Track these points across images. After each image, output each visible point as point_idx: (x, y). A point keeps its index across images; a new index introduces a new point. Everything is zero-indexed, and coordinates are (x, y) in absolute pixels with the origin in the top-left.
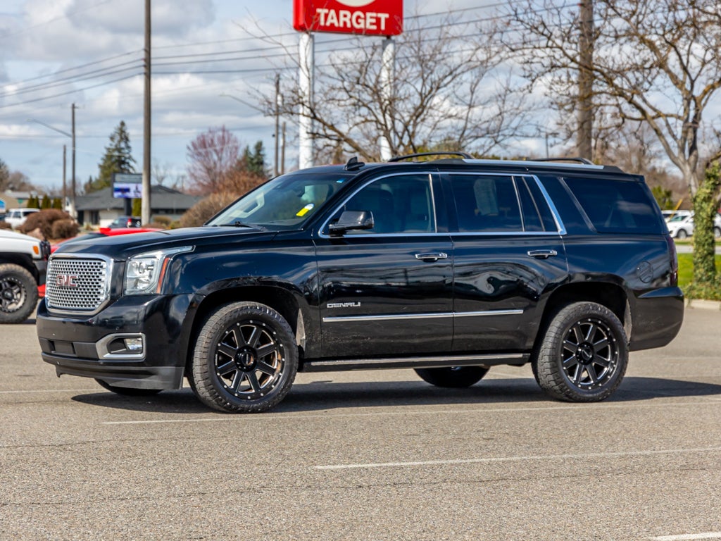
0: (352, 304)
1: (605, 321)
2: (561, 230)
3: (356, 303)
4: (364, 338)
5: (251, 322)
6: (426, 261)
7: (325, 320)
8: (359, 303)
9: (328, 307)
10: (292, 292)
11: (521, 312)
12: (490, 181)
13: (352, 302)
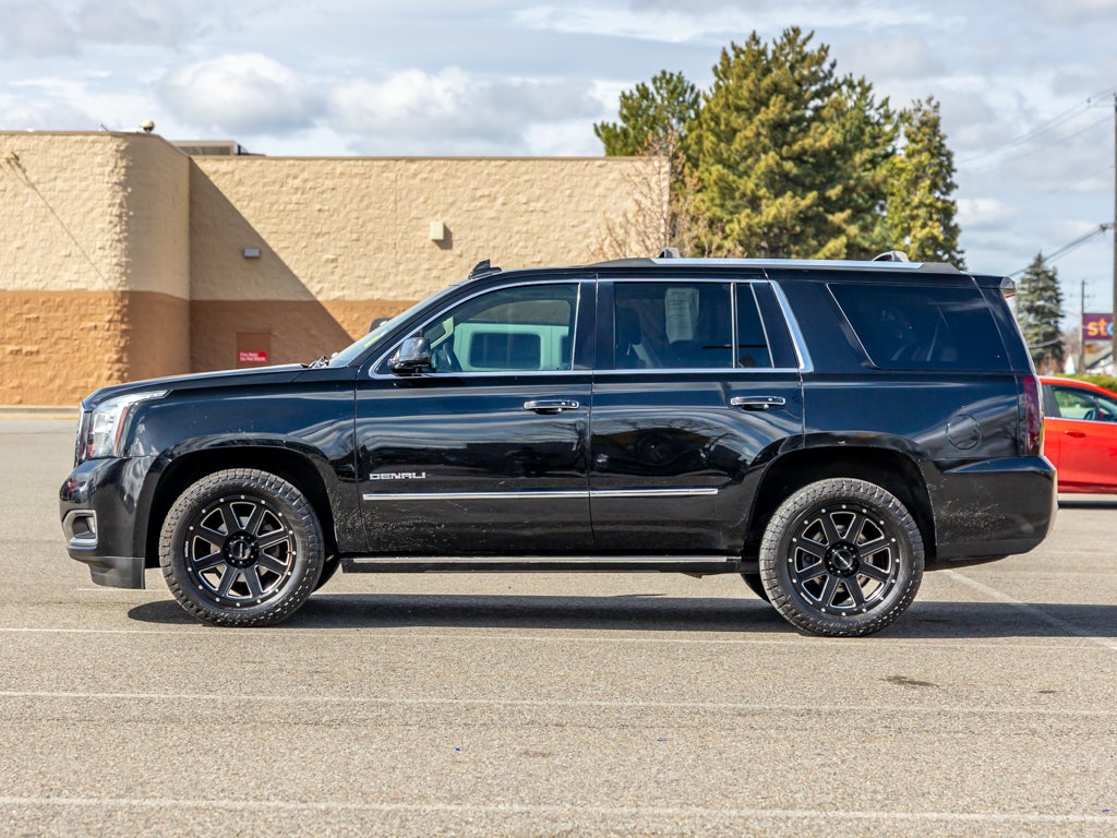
0: (412, 476)
1: (874, 509)
2: (805, 365)
3: (419, 474)
4: (434, 526)
5: (243, 497)
6: (541, 412)
7: (366, 497)
8: (424, 474)
9: (371, 478)
10: (310, 456)
11: (715, 491)
12: (688, 291)
13: (412, 472)
